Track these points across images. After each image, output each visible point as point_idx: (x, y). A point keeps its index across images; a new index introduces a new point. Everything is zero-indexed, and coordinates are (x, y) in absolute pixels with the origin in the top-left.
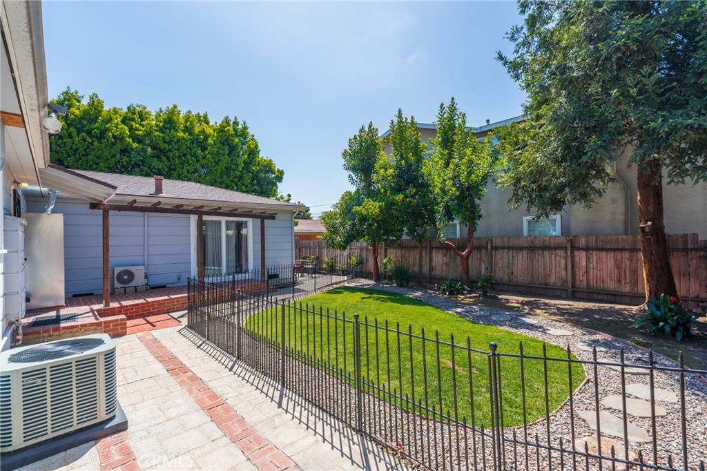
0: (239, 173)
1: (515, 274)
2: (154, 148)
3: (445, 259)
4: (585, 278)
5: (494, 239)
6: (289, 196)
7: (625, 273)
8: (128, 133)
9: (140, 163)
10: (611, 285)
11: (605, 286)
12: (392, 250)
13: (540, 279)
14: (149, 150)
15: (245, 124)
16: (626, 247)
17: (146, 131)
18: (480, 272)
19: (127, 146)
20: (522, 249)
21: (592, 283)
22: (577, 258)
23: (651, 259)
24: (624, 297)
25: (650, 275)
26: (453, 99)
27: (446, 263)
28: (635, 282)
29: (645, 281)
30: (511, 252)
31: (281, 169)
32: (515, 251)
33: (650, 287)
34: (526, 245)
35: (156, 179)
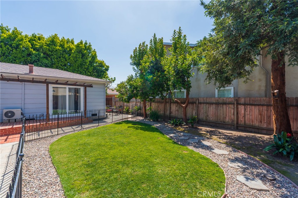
0: (87, 67)
1: (209, 116)
2: (44, 54)
3: (177, 108)
4: (243, 120)
5: (200, 99)
6: (115, 78)
7: (264, 118)
8: (31, 46)
9: (37, 61)
10: (256, 124)
11: (254, 124)
12: (153, 103)
13: (221, 119)
14: (42, 54)
15: (90, 44)
16: (265, 104)
17: (40, 46)
18: (193, 115)
19: (30, 52)
20: (212, 104)
21: (247, 122)
22: (239, 109)
23: (278, 111)
24: (263, 130)
25: (276, 119)
26: (180, 28)
27: (177, 110)
28: (269, 122)
29: (274, 123)
30: (207, 105)
31: (108, 65)
32: (209, 105)
33: (276, 126)
34: (215, 102)
35: (29, 66)
